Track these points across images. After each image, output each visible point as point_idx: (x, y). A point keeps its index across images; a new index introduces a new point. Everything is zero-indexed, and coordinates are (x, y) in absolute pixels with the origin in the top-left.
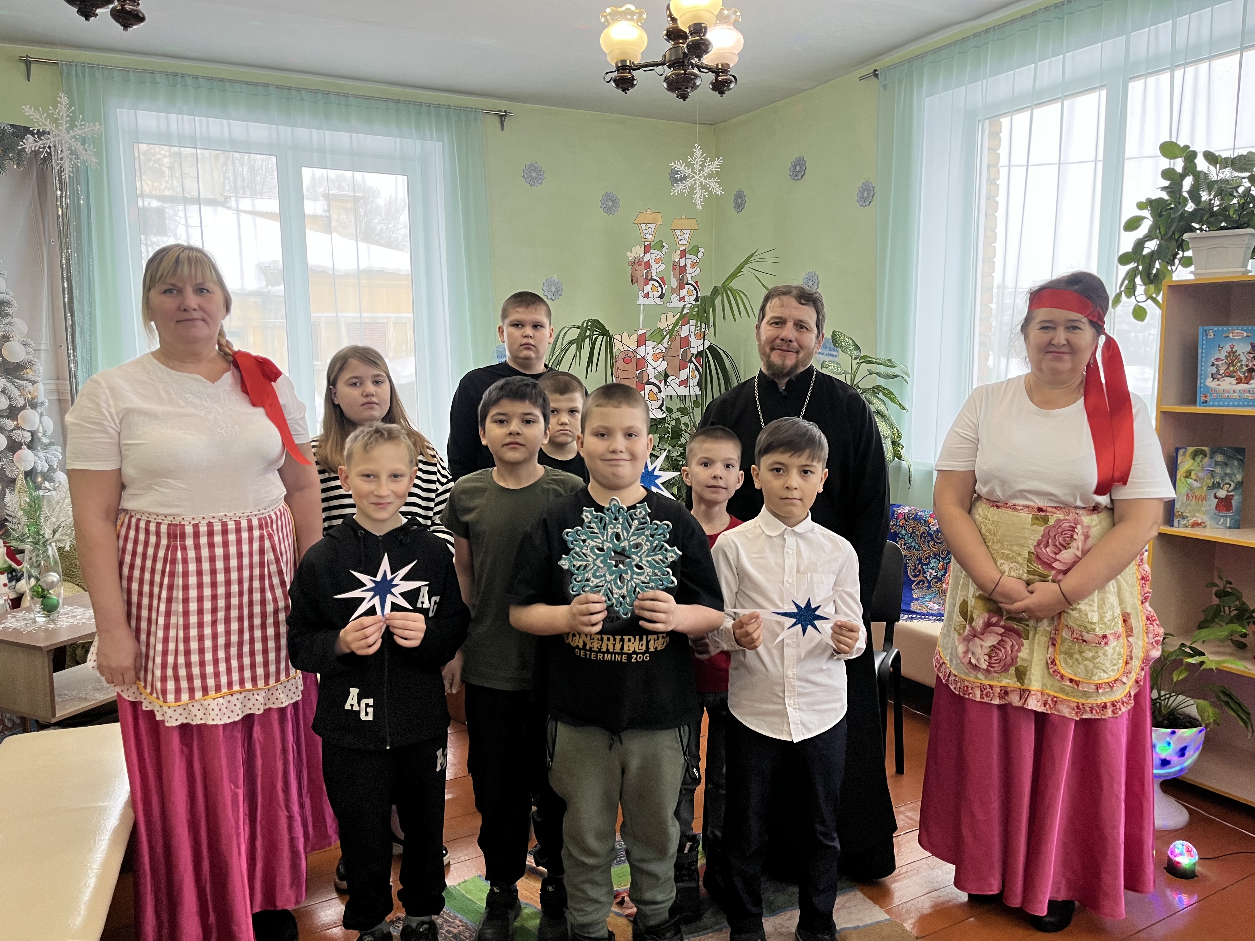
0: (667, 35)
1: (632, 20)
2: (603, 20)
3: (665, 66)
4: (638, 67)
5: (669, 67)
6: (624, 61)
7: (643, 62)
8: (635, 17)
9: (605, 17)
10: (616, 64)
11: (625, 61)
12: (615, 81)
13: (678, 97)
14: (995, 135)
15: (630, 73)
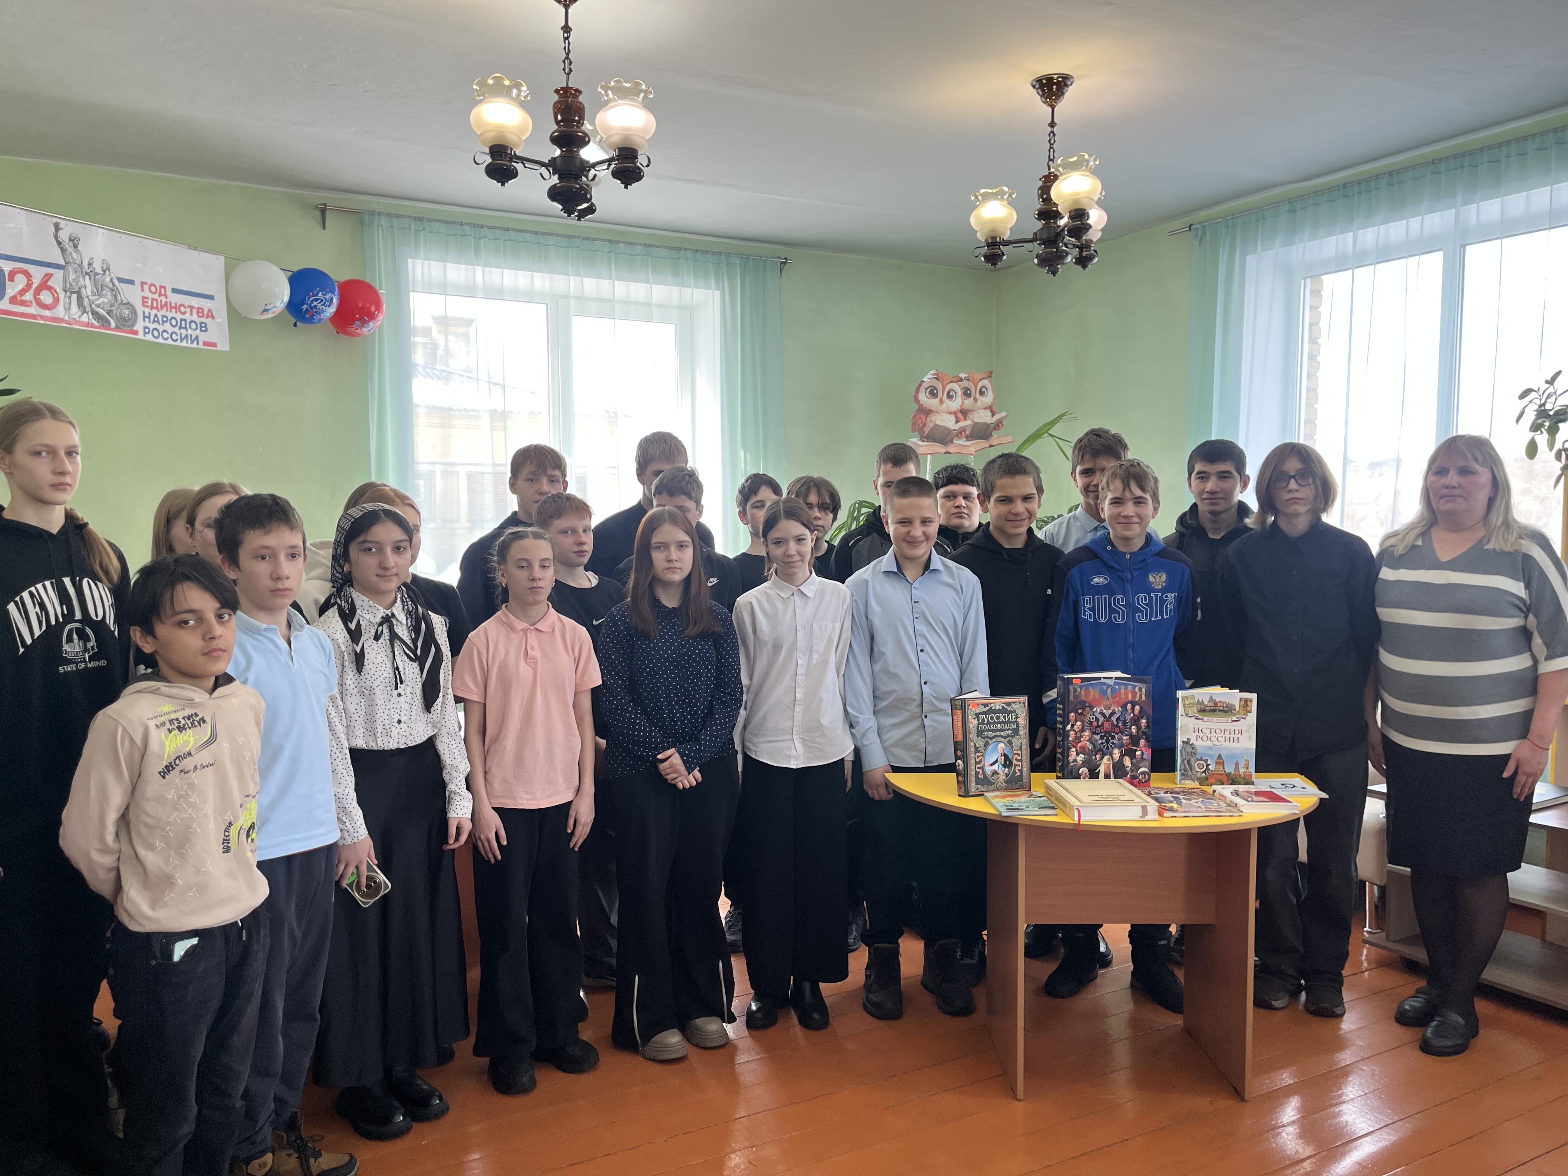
0: (1038, 214)
1: (1002, 199)
2: (973, 198)
3: (1035, 243)
4: (1007, 243)
5: (1040, 244)
6: (994, 238)
7: (1013, 239)
8: (1005, 197)
9: (976, 197)
10: (986, 240)
11: (996, 238)
12: (985, 257)
13: (1048, 273)
14: (1317, 293)
15: (999, 248)
